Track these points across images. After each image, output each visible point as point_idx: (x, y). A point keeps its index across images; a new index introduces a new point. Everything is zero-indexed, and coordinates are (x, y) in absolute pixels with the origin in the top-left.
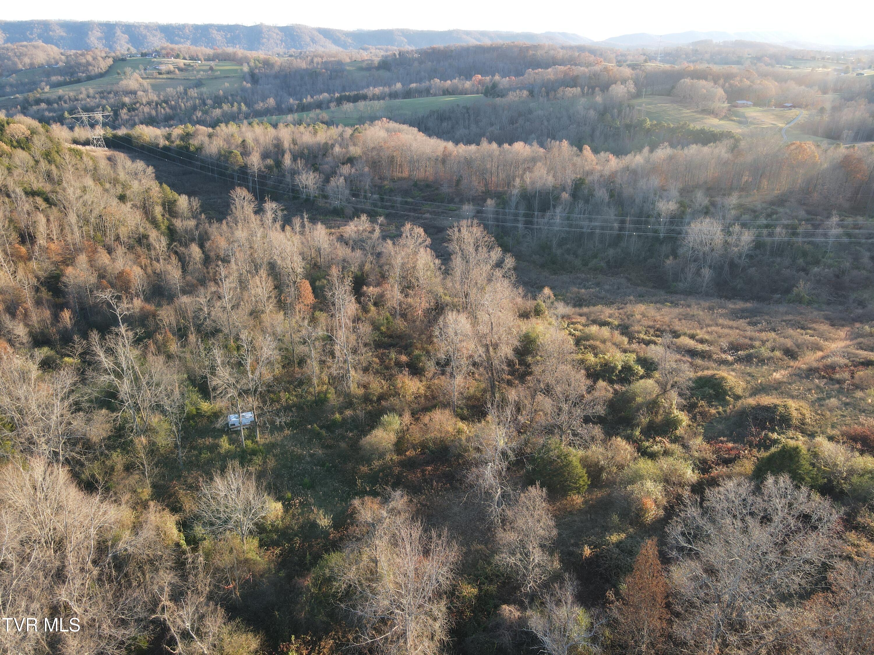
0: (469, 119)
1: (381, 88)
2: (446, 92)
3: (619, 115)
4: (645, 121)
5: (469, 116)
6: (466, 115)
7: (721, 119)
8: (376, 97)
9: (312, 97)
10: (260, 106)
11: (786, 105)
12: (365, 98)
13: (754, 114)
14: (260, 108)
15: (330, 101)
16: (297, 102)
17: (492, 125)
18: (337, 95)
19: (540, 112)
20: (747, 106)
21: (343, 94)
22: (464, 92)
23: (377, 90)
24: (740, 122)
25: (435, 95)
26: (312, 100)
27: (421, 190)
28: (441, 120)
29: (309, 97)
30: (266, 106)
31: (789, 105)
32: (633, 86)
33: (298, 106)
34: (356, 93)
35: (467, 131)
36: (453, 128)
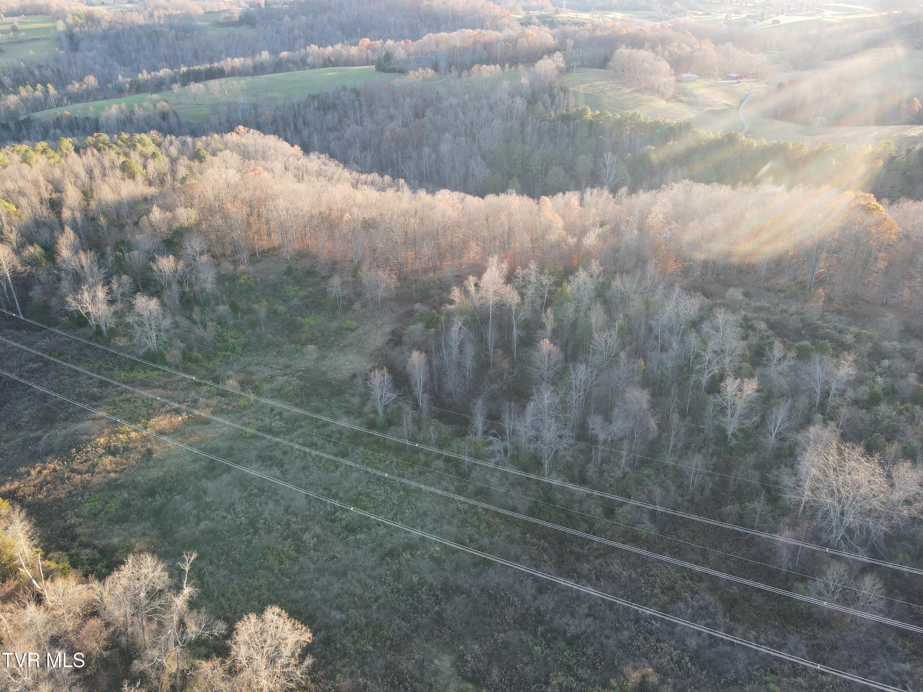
0: (361, 109)
1: (242, 59)
2: (328, 63)
3: (552, 104)
4: (584, 110)
5: (360, 104)
6: (357, 103)
7: (668, 100)
8: (234, 73)
9: (149, 73)
10: (75, 87)
11: (731, 75)
12: (219, 74)
13: (702, 91)
14: (76, 90)
15: (174, 80)
16: (129, 80)
17: (392, 118)
18: (184, 69)
19: (453, 101)
20: (693, 81)
21: (192, 68)
22: (349, 62)
23: (238, 62)
24: (690, 104)
25: (313, 67)
26: (149, 77)
27: (298, 282)
28: (324, 109)
29: (145, 72)
30: (84, 87)
31: (735, 76)
32: (561, 59)
33: (131, 84)
34: (208, 66)
35: (360, 129)
36: (340, 121)
